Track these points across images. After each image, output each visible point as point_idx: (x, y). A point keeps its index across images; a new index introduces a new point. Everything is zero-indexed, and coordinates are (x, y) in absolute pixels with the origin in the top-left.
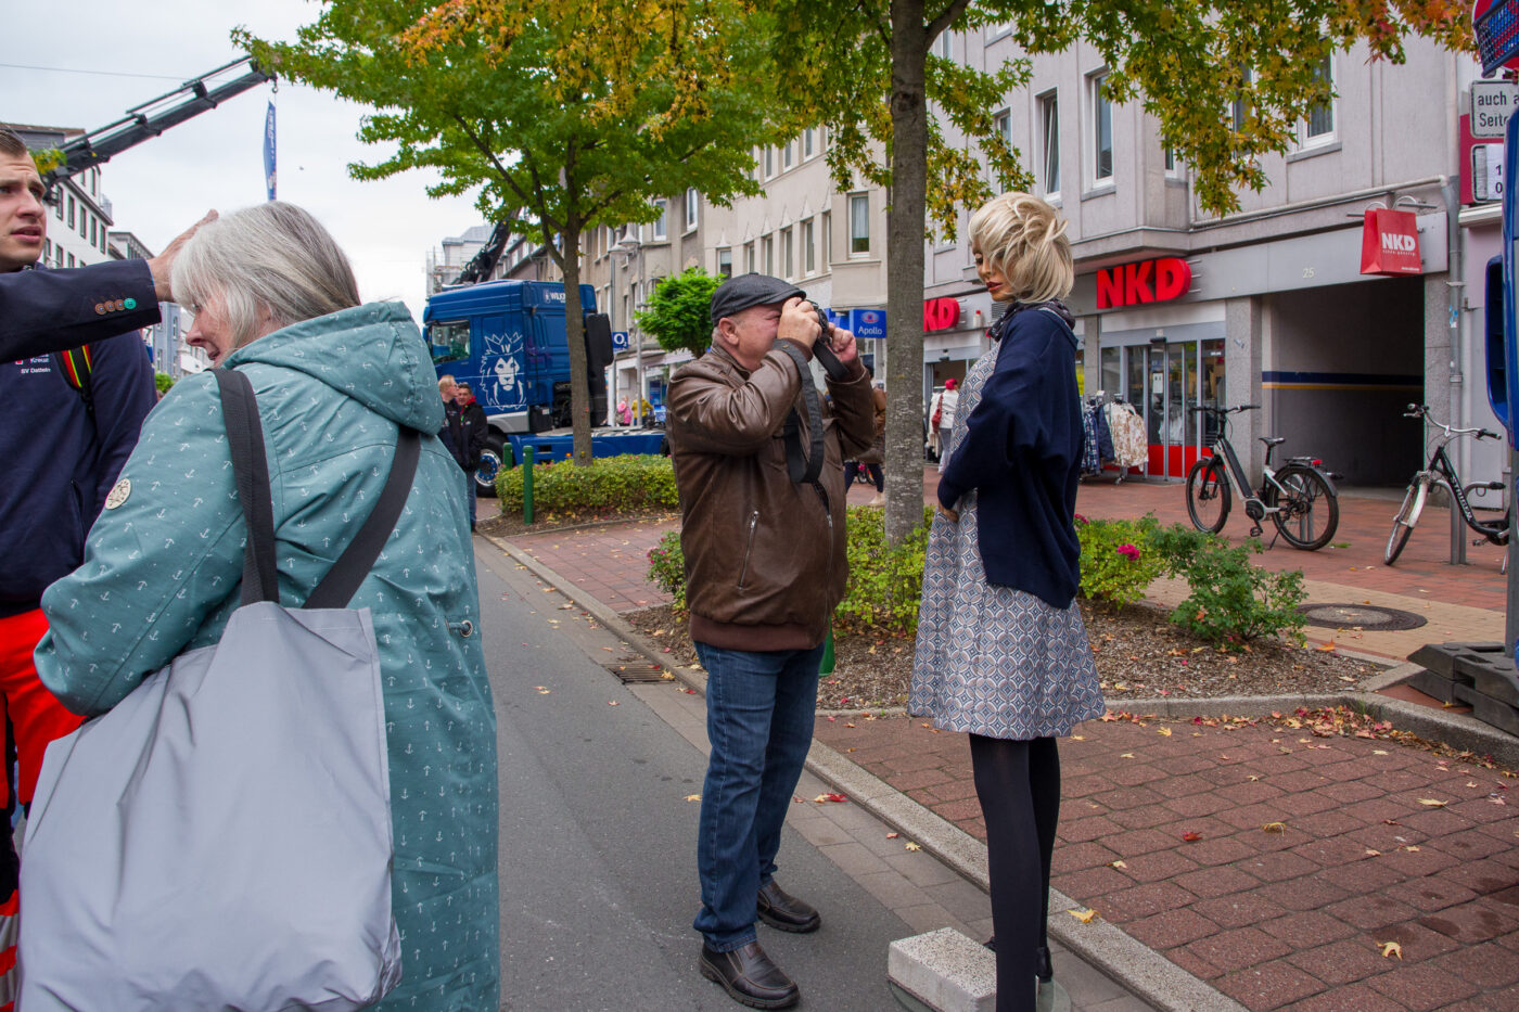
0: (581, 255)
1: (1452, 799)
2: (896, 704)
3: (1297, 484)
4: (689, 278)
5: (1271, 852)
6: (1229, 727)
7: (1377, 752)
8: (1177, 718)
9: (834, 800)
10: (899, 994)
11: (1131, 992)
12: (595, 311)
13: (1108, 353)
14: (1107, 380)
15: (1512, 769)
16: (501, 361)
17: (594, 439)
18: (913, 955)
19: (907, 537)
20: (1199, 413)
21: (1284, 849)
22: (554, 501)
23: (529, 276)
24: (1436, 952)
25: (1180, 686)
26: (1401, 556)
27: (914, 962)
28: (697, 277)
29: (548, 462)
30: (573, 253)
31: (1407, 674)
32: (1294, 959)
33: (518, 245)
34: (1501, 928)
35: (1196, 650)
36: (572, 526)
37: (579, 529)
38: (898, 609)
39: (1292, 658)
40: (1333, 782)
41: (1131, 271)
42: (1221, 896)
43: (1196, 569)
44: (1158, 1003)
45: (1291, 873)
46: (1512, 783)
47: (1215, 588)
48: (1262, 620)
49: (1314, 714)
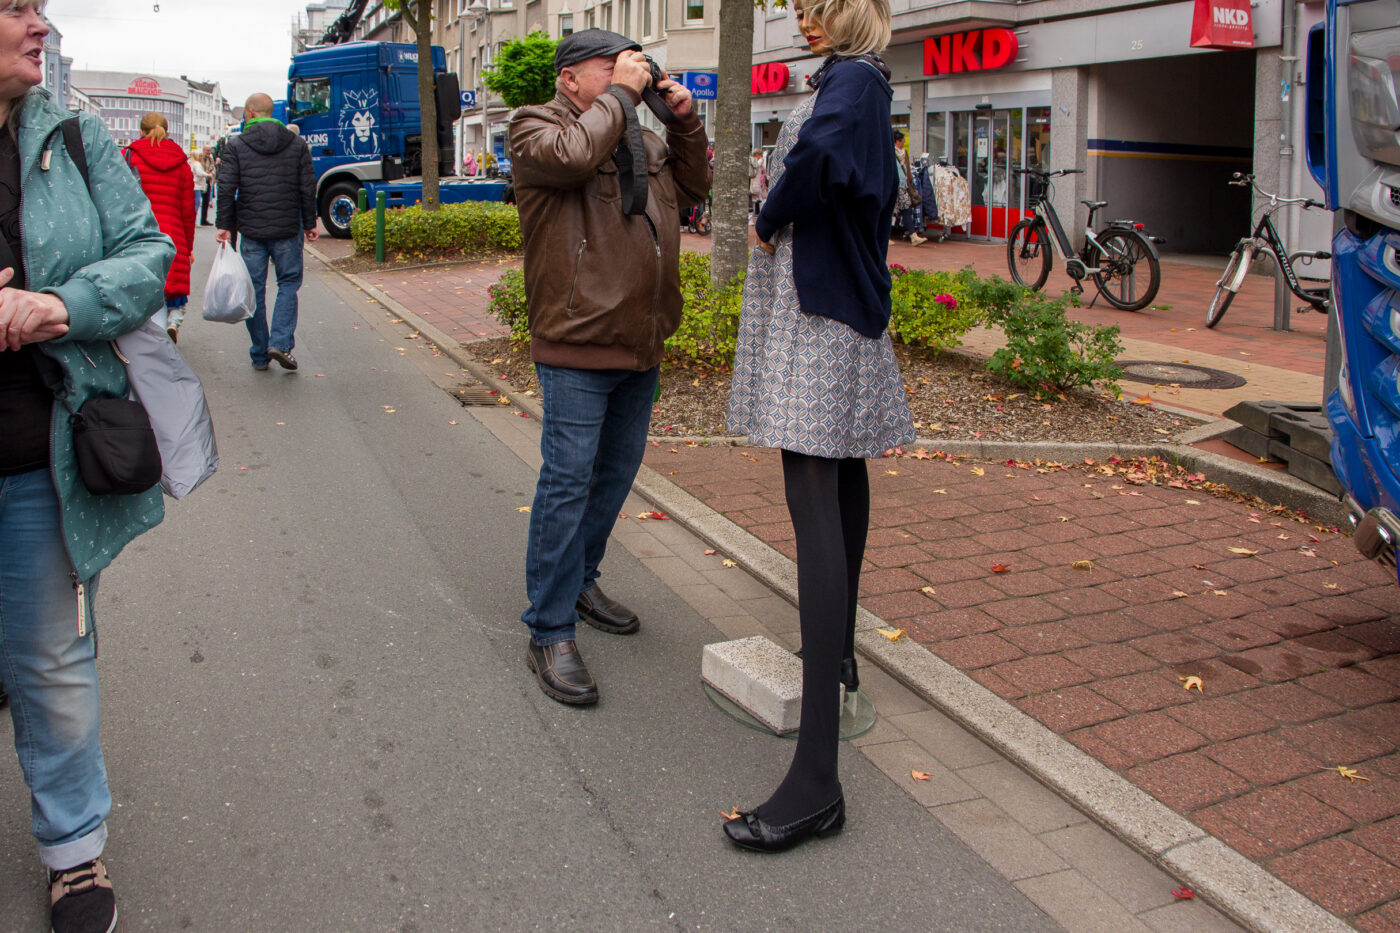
0: (433, 18)
1: (1264, 549)
2: (717, 433)
3: (1119, 247)
4: (533, 41)
5: (1079, 587)
6: (1042, 471)
7: (1189, 502)
8: (990, 460)
9: (655, 517)
10: (711, 693)
11: (935, 707)
12: (445, 70)
13: (934, 118)
14: (932, 144)
15: (1324, 524)
16: (358, 115)
17: (442, 187)
18: (725, 658)
19: (732, 280)
20: (1023, 176)
21: (1092, 586)
22: (403, 242)
23: (386, 38)
24: (1237, 688)
25: (994, 429)
26: (1222, 320)
27: (726, 664)
28: (540, 40)
29: (399, 207)
30: (426, 17)
31: (1223, 430)
32: (1096, 686)
33: (375, 11)
34: (1304, 670)
35: (1011, 397)
36: (419, 265)
37: (426, 267)
38: (721, 345)
39: (1106, 409)
40: (1143, 527)
41: (958, 40)
42: (1027, 624)
43: (1013, 320)
44: (961, 718)
45: (1097, 608)
46: (1324, 538)
47: (1032, 339)
48: (1077, 370)
49: (1127, 463)
